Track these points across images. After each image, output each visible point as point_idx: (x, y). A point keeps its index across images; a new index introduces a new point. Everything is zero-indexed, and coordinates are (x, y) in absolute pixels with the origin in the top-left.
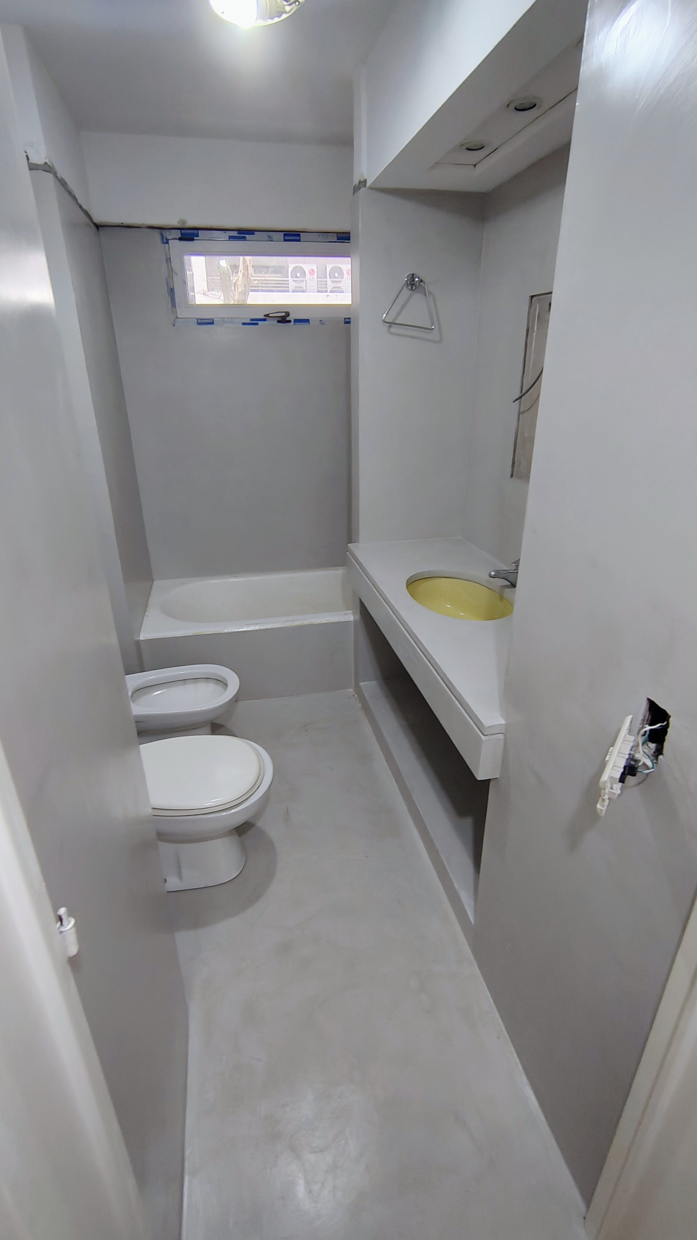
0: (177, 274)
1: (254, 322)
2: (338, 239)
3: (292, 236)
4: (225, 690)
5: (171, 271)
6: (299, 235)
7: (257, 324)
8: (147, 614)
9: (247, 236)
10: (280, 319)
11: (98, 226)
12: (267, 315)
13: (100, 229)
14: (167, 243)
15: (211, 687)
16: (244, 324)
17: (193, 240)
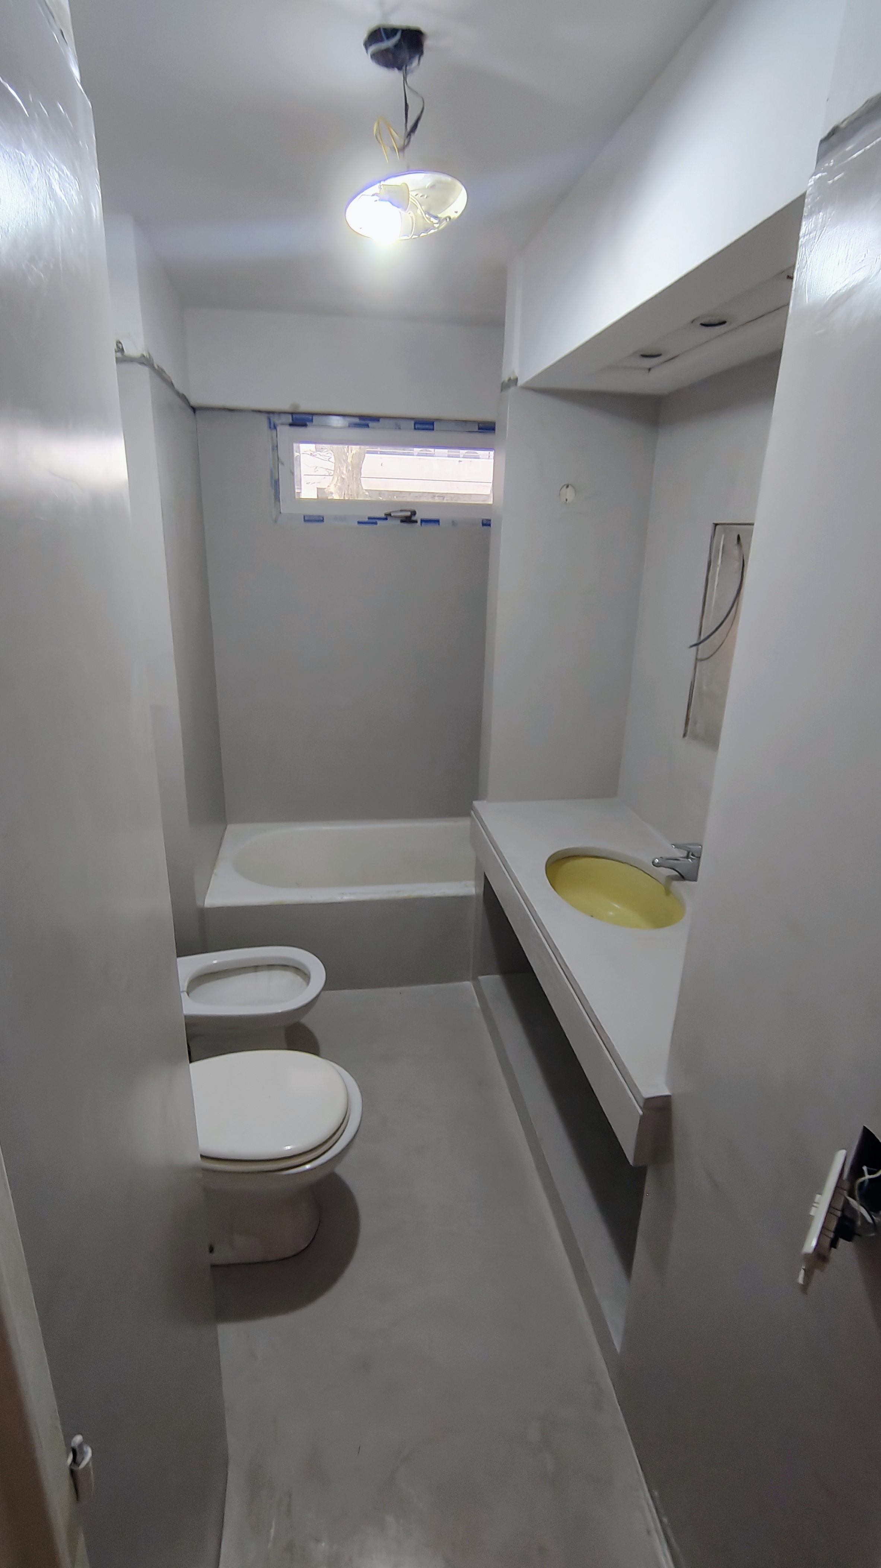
0: (283, 464)
1: (373, 521)
2: (479, 429)
3: (425, 425)
4: (308, 983)
5: (277, 461)
6: (433, 424)
7: (376, 523)
8: (215, 871)
9: (371, 424)
10: (404, 519)
11: (194, 409)
12: (389, 515)
13: (197, 412)
14: (275, 428)
15: (288, 977)
16: (359, 523)
17: (305, 425)
